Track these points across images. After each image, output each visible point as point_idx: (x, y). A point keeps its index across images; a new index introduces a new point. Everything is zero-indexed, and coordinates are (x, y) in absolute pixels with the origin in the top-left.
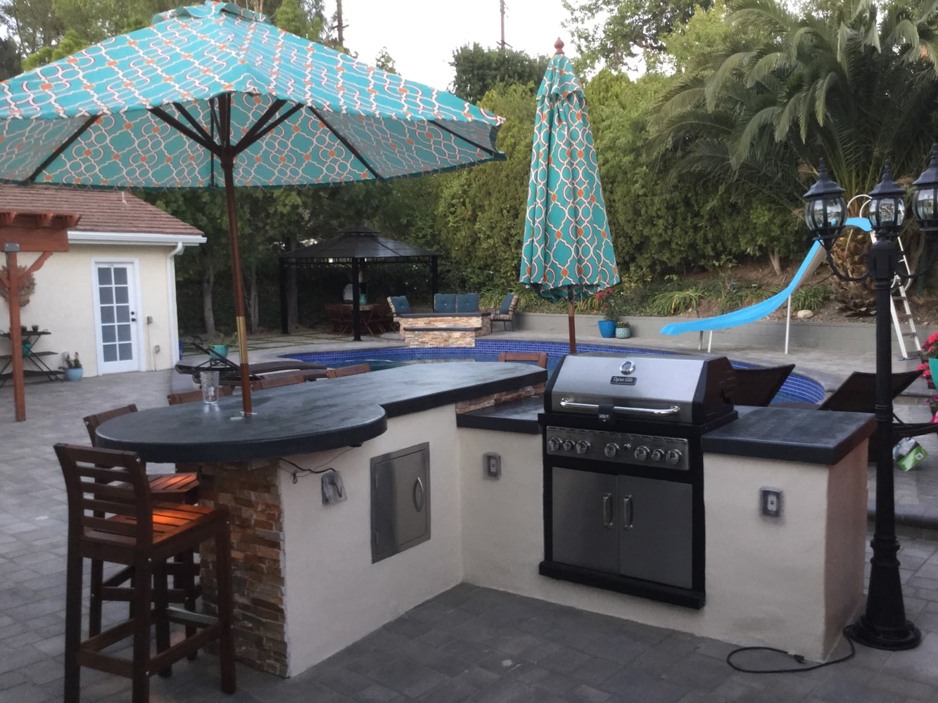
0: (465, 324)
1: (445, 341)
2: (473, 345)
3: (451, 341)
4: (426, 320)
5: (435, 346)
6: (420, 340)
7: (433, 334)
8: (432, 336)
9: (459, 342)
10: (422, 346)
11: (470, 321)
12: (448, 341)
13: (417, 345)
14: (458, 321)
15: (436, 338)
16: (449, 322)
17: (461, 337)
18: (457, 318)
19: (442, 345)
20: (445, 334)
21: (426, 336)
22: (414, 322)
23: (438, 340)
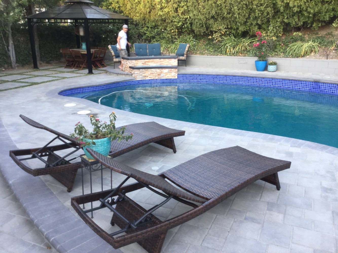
0: (167, 64)
1: (158, 75)
2: (177, 77)
3: (162, 75)
4: (143, 61)
5: (152, 78)
6: (143, 75)
7: (151, 71)
8: (150, 72)
9: (167, 76)
10: (144, 79)
11: (170, 61)
12: (160, 75)
13: (141, 78)
14: (162, 61)
15: (153, 74)
16: (157, 63)
17: (169, 72)
18: (162, 60)
19: (157, 78)
20: (158, 70)
21: (147, 72)
22: (135, 63)
23: (154, 74)
